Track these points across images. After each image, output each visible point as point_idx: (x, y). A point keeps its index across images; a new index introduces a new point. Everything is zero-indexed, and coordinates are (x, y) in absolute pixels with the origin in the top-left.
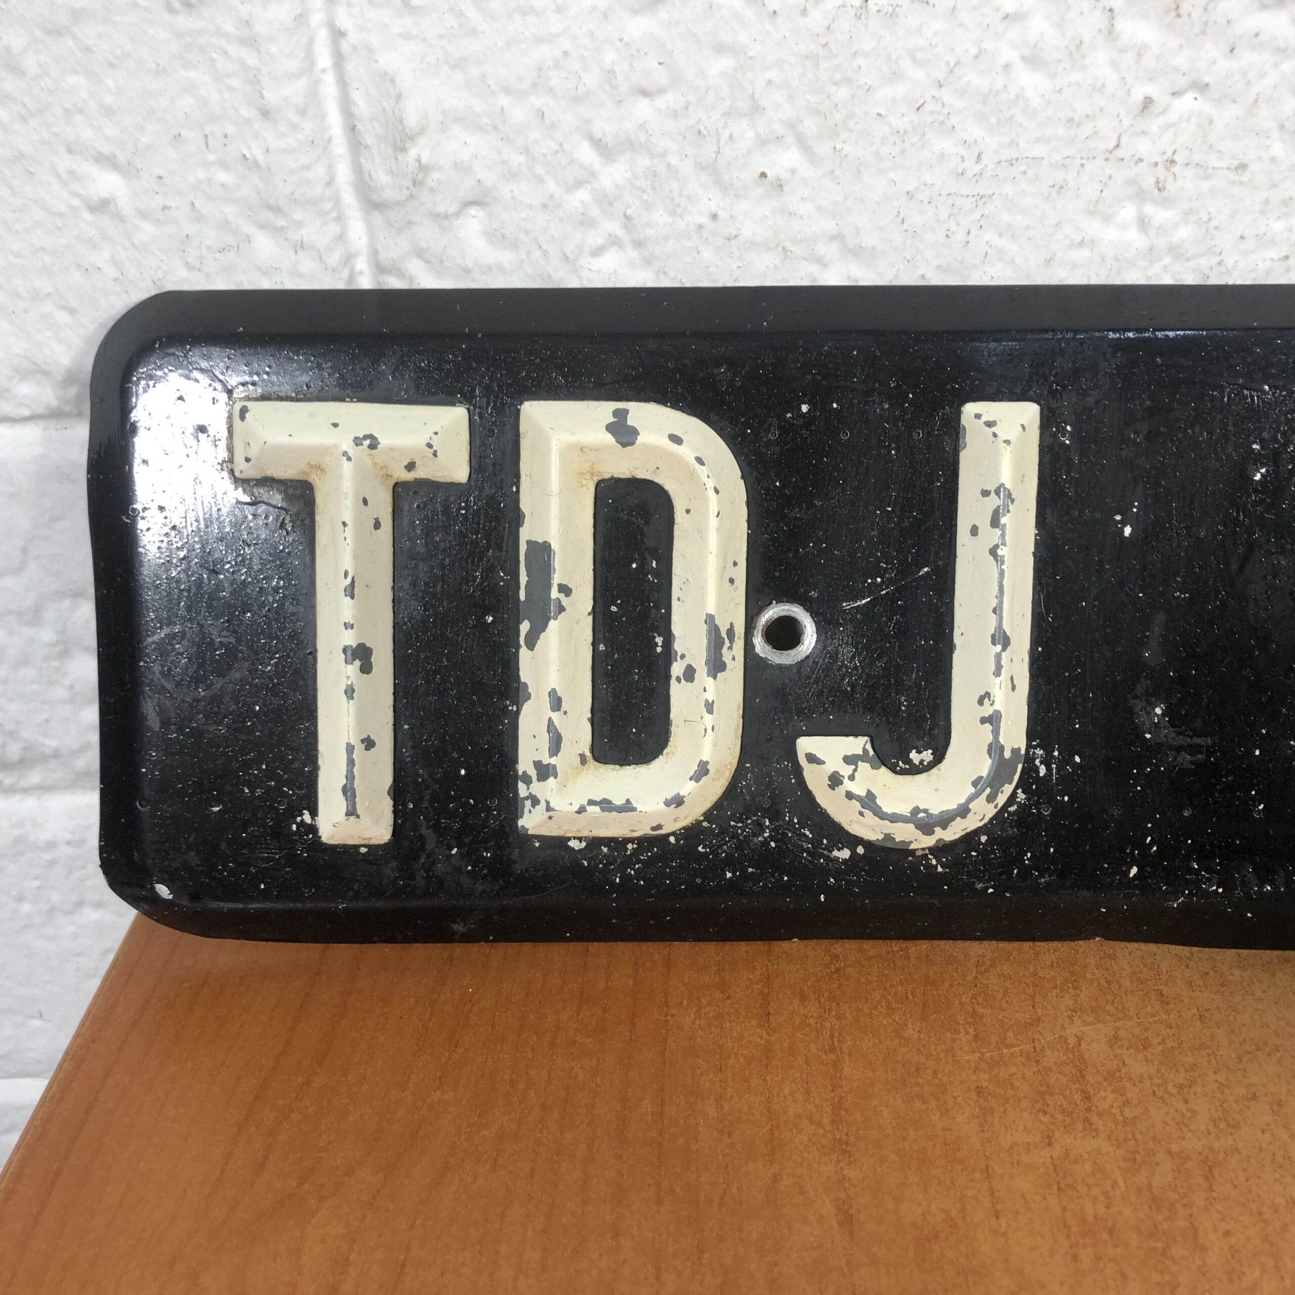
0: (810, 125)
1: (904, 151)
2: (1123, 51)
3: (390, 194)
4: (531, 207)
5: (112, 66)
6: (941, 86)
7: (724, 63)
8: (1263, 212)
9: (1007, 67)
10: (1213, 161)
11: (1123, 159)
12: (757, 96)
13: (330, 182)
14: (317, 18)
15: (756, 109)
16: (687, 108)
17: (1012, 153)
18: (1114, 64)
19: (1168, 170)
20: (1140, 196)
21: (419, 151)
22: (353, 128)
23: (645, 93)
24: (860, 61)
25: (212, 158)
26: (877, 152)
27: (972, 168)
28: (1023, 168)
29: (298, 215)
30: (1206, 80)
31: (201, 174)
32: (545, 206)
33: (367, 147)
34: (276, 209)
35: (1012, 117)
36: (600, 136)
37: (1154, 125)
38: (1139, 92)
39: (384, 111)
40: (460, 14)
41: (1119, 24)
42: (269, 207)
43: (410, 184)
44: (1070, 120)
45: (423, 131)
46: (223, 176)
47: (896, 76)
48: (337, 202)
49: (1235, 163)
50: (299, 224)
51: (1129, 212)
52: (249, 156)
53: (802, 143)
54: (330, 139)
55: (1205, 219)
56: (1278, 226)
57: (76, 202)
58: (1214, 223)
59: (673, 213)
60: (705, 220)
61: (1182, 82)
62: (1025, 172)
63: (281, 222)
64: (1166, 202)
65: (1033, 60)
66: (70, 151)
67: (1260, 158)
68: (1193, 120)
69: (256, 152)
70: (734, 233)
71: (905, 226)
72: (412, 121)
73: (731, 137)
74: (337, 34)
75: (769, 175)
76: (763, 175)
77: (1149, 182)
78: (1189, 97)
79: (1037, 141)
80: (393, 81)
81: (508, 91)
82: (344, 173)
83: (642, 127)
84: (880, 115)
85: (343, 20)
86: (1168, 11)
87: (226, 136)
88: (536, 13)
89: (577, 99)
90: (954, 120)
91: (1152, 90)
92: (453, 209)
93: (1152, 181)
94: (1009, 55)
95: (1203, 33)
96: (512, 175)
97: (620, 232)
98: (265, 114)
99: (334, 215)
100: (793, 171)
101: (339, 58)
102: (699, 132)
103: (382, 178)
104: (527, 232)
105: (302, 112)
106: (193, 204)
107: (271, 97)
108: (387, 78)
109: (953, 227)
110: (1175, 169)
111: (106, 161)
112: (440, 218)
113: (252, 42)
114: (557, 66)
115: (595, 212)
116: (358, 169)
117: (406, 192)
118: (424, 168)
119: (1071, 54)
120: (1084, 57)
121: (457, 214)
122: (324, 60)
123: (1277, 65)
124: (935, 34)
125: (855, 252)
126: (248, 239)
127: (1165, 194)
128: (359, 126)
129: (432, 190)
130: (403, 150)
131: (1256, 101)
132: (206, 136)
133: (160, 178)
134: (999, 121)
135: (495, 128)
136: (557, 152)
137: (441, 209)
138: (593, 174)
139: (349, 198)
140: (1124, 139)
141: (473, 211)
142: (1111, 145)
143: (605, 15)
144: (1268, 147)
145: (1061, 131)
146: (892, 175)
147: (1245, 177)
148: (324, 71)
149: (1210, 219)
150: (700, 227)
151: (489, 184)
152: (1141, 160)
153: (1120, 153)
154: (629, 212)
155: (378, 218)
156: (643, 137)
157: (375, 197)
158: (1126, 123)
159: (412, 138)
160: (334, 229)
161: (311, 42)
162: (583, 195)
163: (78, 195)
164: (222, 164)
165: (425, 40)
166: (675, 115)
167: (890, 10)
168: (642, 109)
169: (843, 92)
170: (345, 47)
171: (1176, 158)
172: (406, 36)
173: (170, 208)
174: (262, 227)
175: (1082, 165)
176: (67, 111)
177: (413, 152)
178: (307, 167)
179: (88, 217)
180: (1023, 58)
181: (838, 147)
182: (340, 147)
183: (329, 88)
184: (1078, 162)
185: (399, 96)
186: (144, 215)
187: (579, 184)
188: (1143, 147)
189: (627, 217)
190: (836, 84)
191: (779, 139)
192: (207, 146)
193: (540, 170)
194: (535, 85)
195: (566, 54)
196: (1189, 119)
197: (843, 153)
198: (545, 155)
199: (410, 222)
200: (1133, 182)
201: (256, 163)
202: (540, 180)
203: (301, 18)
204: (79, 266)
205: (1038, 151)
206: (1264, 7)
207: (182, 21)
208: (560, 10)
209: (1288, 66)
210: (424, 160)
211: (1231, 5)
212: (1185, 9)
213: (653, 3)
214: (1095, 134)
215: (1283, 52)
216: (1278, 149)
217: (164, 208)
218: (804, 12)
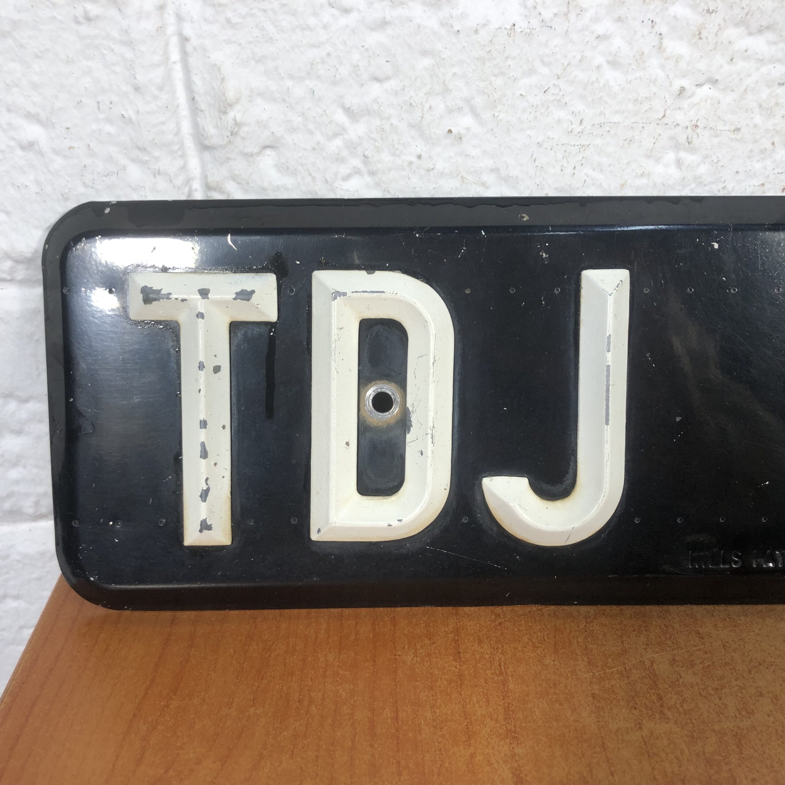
0: (479, 101)
1: (536, 118)
2: (667, 59)
3: (215, 141)
4: (305, 149)
5: (38, 57)
6: (559, 78)
7: (427, 62)
8: (749, 157)
9: (598, 67)
10: (720, 126)
11: (667, 124)
12: (446, 82)
13: (178, 132)
14: (171, 30)
15: (446, 90)
16: (404, 89)
17: (601, 120)
18: (662, 67)
19: (694, 131)
20: (677, 147)
21: (235, 113)
22: (193, 99)
23: (377, 79)
24: (510, 62)
25: (102, 116)
26: (520, 118)
27: (577, 128)
28: (608, 129)
29: (157, 153)
30: (717, 77)
31: (94, 127)
32: (314, 149)
33: (202, 111)
34: (143, 149)
35: (601, 97)
36: (349, 106)
37: (685, 103)
38: (678, 83)
39: (213, 88)
40: (263, 29)
41: (666, 42)
42: (138, 148)
43: (229, 134)
44: (636, 100)
45: (238, 100)
46: (109, 128)
47: (532, 72)
48: (182, 146)
49: (733, 127)
50: (157, 159)
51: (670, 156)
52: (126, 116)
53: (474, 112)
54: (178, 106)
55: (715, 161)
56: (758, 166)
57: (13, 143)
58: (721, 163)
59: (394, 155)
60: (414, 159)
61: (702, 79)
62: (609, 131)
63: (146, 158)
64: (692, 151)
65: (614, 64)
66: (9, 111)
67: (747, 125)
68: (708, 101)
69: (130, 113)
70: (431, 167)
71: (537, 163)
72: (231, 94)
73: (430, 108)
74: (184, 40)
75: (453, 130)
76: (450, 131)
77: (682, 138)
78: (706, 87)
79: (617, 112)
80: (219, 69)
81: (291, 77)
82: (186, 127)
83: (375, 100)
84: (521, 95)
85: (188, 31)
86: (694, 36)
87: (111, 103)
88: (310, 29)
89: (335, 83)
90: (567, 99)
91: (684, 83)
92: (256, 150)
93: (685, 137)
94: (599, 60)
95: (715, 49)
96: (293, 130)
97: (361, 166)
98: (137, 89)
99: (180, 153)
100: (468, 129)
101: (184, 54)
102: (411, 104)
103: (211, 130)
104: (302, 165)
105: (161, 88)
106: (89, 145)
107: (141, 78)
108: (215, 68)
109: (565, 165)
110: (698, 130)
111: (32, 117)
112: (247, 156)
113: (129, 44)
114: (323, 62)
115: (345, 153)
116: (196, 125)
117: (226, 140)
118: (238, 125)
119: (636, 60)
120: (644, 62)
121: (259, 153)
122: (175, 56)
123: (758, 69)
124: (556, 46)
125: (506, 179)
126: (124, 168)
127: (691, 145)
128: (197, 98)
129: (243, 138)
130: (225, 113)
131: (745, 91)
132: (98, 102)
133: (68, 128)
134: (593, 100)
135: (284, 100)
136: (322, 115)
137: (249, 150)
138: (344, 129)
139: (189, 144)
140: (668, 112)
141: (268, 152)
142: (660, 117)
143: (353, 31)
144: (752, 118)
145: (630, 107)
146: (528, 132)
147: (739, 136)
148: (175, 63)
149: (718, 161)
150: (411, 163)
151: (279, 135)
152: (678, 125)
153: (666, 120)
154: (366, 153)
155: (207, 155)
156: (376, 107)
157: (206, 142)
158: (669, 103)
159: (231, 106)
160: (179, 162)
161: (167, 44)
162: (338, 142)
163: (13, 139)
164: (108, 120)
165: (240, 44)
166: (396, 93)
167: (529, 31)
168: (376, 89)
169: (499, 82)
170: (189, 48)
171: (699, 124)
172: (228, 42)
173: (74, 148)
174: (133, 160)
175: (643, 127)
176: (8, 85)
177: (231, 114)
178: (163, 123)
179: (20, 153)
180: (609, 62)
181: (496, 115)
182: (184, 111)
183: (178, 74)
184: (641, 125)
185: (223, 79)
186: (56, 152)
187: (336, 135)
188: (679, 117)
189: (365, 157)
190: (495, 76)
191: (460, 109)
192: (99, 109)
193: (311, 127)
194: (308, 73)
195: (329, 54)
196: (706, 101)
197: (499, 118)
198: (315, 117)
199: (228, 158)
200: (672, 138)
201: (131, 120)
202: (311, 133)
203: (161, 29)
204: (13, 184)
205: (617, 118)
206: (751, 34)
207: (84, 29)
208: (325, 27)
209: (764, 70)
210: (238, 120)
211: (731, 32)
212: (704, 34)
213: (384, 24)
214: (651, 109)
215: (761, 61)
216: (758, 120)
217: (70, 148)
218: (476, 32)
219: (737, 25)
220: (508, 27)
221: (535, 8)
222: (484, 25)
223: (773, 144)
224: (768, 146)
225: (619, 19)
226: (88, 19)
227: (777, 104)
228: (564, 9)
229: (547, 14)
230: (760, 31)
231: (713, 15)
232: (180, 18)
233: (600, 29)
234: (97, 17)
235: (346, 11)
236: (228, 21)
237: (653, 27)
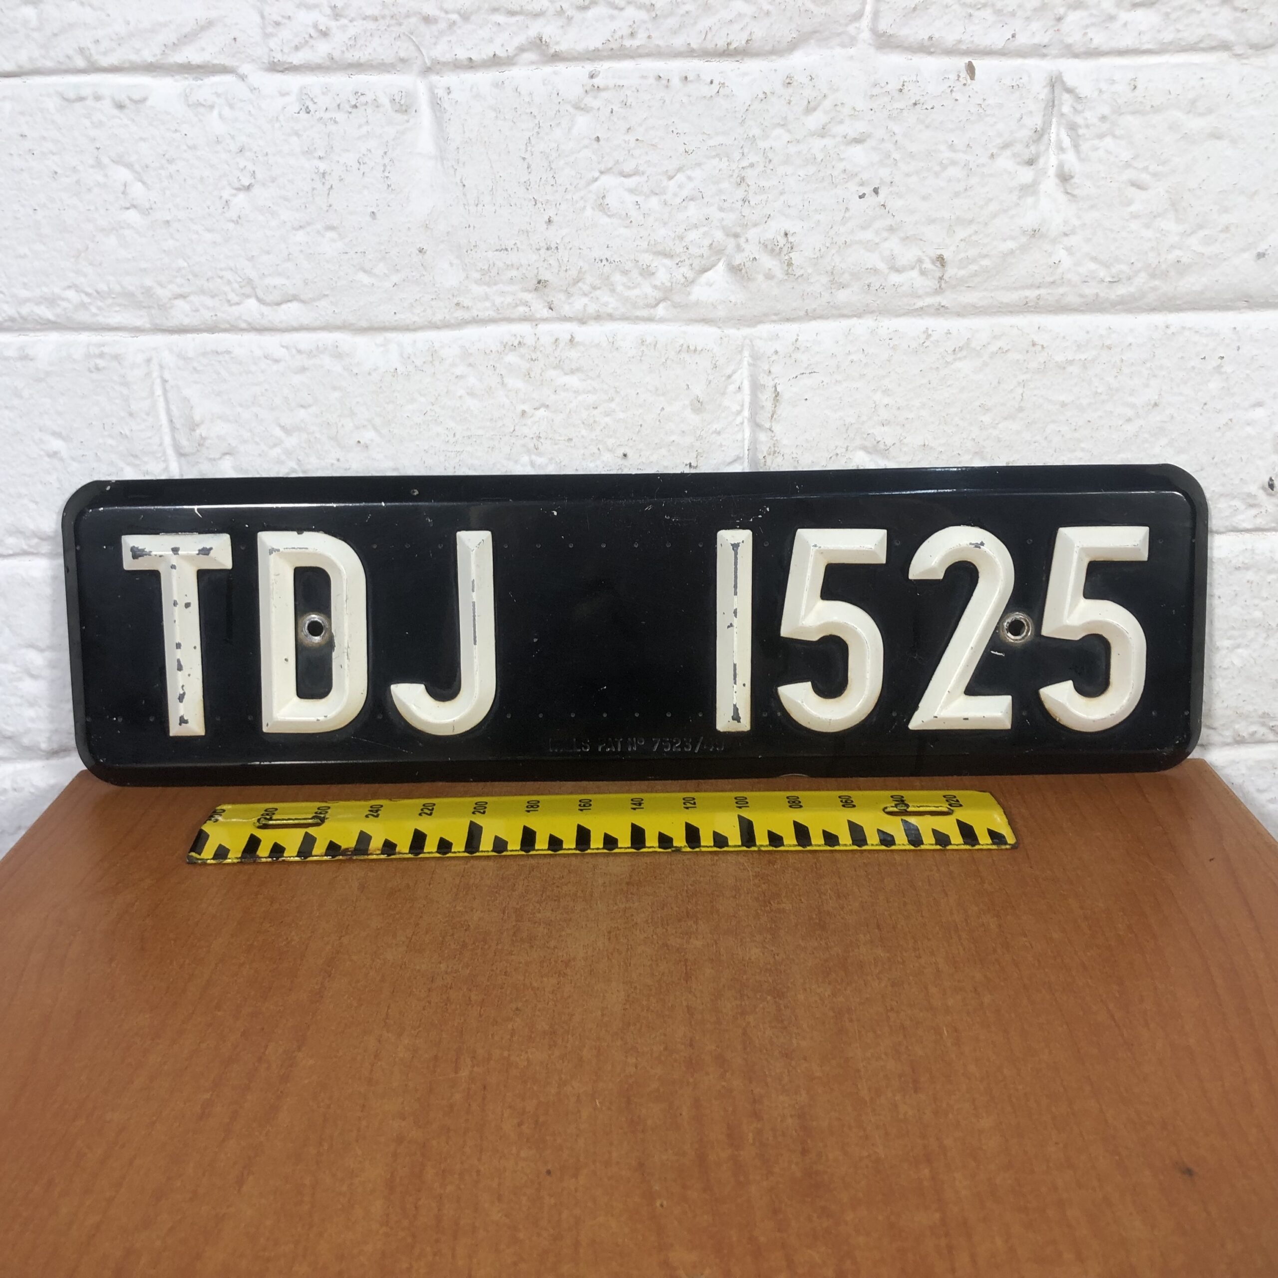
0: (378, 421)
1: (420, 432)
2: (509, 391)
3: (188, 450)
5: (62, 394)
6: (433, 405)
7: (337, 394)
8: (583, 459)
9: (460, 397)
10: (557, 437)
11: (518, 436)
12: (353, 408)
13: (161, 444)
14: (155, 374)
15: (353, 414)
16: (322, 413)
17: (469, 433)
18: (507, 396)
19: (538, 441)
20: (529, 452)
21: (202, 431)
22: (171, 421)
23: (302, 406)
24: (396, 394)
25: (106, 433)
26: (409, 432)
27: (452, 439)
28: (474, 440)
29: (146, 459)
30: (547, 404)
31: (101, 441)
33: (178, 429)
34: (136, 456)
35: (466, 418)
36: (283, 425)
37: (529, 422)
38: (520, 408)
39: (185, 414)
40: (219, 374)
41: (506, 380)
42: (132, 455)
43: (197, 445)
44: (492, 419)
45: (202, 422)
46: (110, 441)
47: (413, 400)
48: (164, 453)
49: (567, 438)
50: (146, 463)
51: (525, 459)
52: (123, 432)
53: (375, 428)
54: (161, 426)
55: (559, 462)
57: (42, 453)
58: (563, 464)
59: (319, 459)
60: (334, 461)
61: (537, 404)
62: (476, 441)
63: (137, 462)
64: (540, 455)
65: (471, 394)
66: (41, 430)
67: (577, 436)
68: (545, 419)
69: (126, 431)
70: (348, 467)
71: (426, 465)
72: (197, 418)
73: (343, 426)
74: (164, 381)
75: (361, 442)
76: (359, 442)
77: (531, 446)
78: (542, 410)
79: (479, 428)
80: (189, 401)
81: (241, 405)
82: (167, 440)
83: (302, 421)
84: (408, 417)
85: (167, 376)
86: (525, 376)
87: (113, 424)
88: (252, 373)
89: (272, 409)
90: (441, 419)
91: (525, 407)
92: (218, 456)
93: (533, 445)
94: (461, 392)
95: (542, 384)
96: (244, 442)
97: (296, 467)
98: (131, 414)
99: (163, 459)
100: (372, 440)
101: (165, 391)
102: (328, 423)
103: (184, 442)
104: (252, 467)
105: (148, 414)
106: (97, 454)
107: (134, 407)
108: (186, 400)
109: (447, 465)
110: (541, 440)
111: (57, 435)
112: (211, 460)
113: (125, 384)
114: (263, 395)
115: (283, 457)
116: (174, 439)
117: (196, 449)
118: (204, 439)
119: (487, 392)
120: (493, 393)
121: (220, 458)
122: (159, 392)
123: (576, 397)
124: (428, 383)
126: (122, 469)
127: (539, 451)
128: (174, 420)
129: (208, 448)
130: (194, 430)
131: (570, 412)
132: (104, 424)
133: (82, 442)
134: (461, 420)
135: (236, 421)
136: (265, 431)
137: (212, 456)
138: (281, 441)
139: (170, 452)
140: (517, 428)
141: (227, 457)
142: (511, 430)
143: (283, 374)
144: (579, 431)
145: (489, 424)
146: (417, 443)
147: (572, 444)
148: (159, 396)
149: (561, 462)
150: (332, 465)
151: (234, 445)
152: (526, 436)
153: (516, 433)
154: (299, 458)
155: (183, 458)
156: (303, 426)
157: (182, 451)
158: (516, 421)
159: (198, 425)
160: (162, 466)
161: (153, 384)
162: (277, 450)
163: (42, 450)
164: (111, 436)
165: (203, 384)
166: (317, 416)
167: (407, 374)
168: (302, 413)
169: (391, 407)
170: (168, 387)
171: (541, 435)
172: (195, 382)
173: (86, 455)
174: (128, 464)
175: (501, 439)
176: (40, 413)
177: (198, 432)
178: (150, 438)
179: (47, 459)
180: (468, 393)
181: (391, 430)
182: (166, 429)
183: (161, 404)
184: (498, 437)
185: (192, 408)
186: (73, 459)
187: (275, 445)
188: (526, 431)
189: (299, 460)
190: (387, 403)
191: (364, 426)
192: (104, 428)
193: (257, 439)
194: (253, 403)
195: (266, 390)
196: (543, 419)
197: (394, 433)
198: (259, 433)
199: (198, 462)
200: (524, 446)
201: (126, 437)
202: (257, 443)
203: (148, 374)
204: (41, 482)
205: (480, 432)
206: (566, 374)
207: (95, 376)
208: (263, 372)
209: (580, 398)
210: (203, 435)
211: (552, 373)
212: (532, 375)
213: (303, 369)
214: (504, 425)
215: (577, 392)
216: (584, 432)
217: (83, 455)
218: (369, 374)
219: (554, 368)
220: (392, 370)
221: (409, 358)
222: (375, 370)
223: (599, 449)
224: (596, 451)
225: (470, 365)
226: (98, 369)
227: (595, 422)
228: (430, 359)
229: (418, 362)
230: (572, 372)
231: (536, 362)
232: (161, 367)
233: (458, 371)
234: (104, 368)
235: (277, 361)
236: (195, 369)
237: (495, 370)
